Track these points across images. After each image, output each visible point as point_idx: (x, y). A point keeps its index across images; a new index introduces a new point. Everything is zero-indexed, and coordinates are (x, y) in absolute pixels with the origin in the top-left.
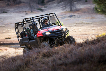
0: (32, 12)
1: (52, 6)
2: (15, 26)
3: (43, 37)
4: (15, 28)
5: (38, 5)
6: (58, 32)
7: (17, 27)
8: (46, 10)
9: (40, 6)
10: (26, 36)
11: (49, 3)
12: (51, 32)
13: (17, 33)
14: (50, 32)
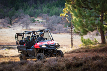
0: (4, 28)
1: (16, 25)
2: (16, 35)
3: (39, 48)
4: (16, 37)
5: (8, 24)
6: (52, 46)
7: (17, 36)
8: (12, 27)
9: (9, 25)
10: (24, 45)
11: (14, 24)
12: (47, 46)
13: (17, 41)
14: (45, 45)
